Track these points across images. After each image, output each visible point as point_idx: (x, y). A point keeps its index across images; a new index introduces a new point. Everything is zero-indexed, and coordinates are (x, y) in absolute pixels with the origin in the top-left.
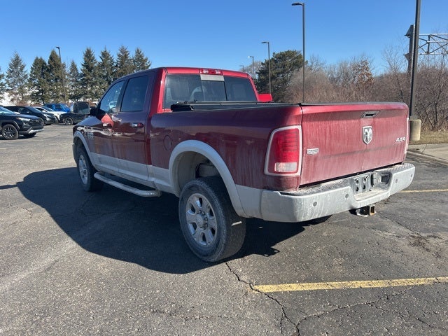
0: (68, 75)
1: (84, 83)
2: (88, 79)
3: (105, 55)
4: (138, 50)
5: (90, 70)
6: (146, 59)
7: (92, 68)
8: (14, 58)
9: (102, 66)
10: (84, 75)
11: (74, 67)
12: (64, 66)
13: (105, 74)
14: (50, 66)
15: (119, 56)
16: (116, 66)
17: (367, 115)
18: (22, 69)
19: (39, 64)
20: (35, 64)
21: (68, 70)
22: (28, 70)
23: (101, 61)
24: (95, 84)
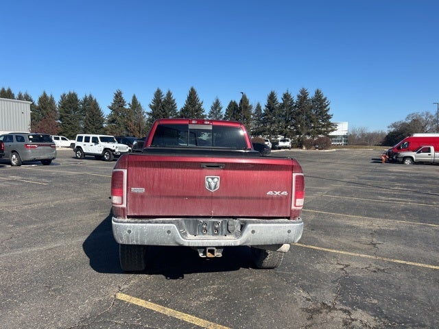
0: (252, 115)
1: (264, 122)
2: (269, 118)
3: (286, 97)
4: (318, 91)
5: (271, 111)
6: (325, 99)
7: (273, 109)
8: (215, 102)
9: (282, 106)
10: (266, 115)
11: (259, 108)
12: (251, 107)
13: (284, 113)
14: (240, 108)
15: (299, 96)
16: (295, 106)
17: (208, 166)
18: (219, 111)
19: (232, 106)
20: (230, 106)
21: (253, 111)
22: (223, 111)
23: (282, 102)
24: (274, 122)
